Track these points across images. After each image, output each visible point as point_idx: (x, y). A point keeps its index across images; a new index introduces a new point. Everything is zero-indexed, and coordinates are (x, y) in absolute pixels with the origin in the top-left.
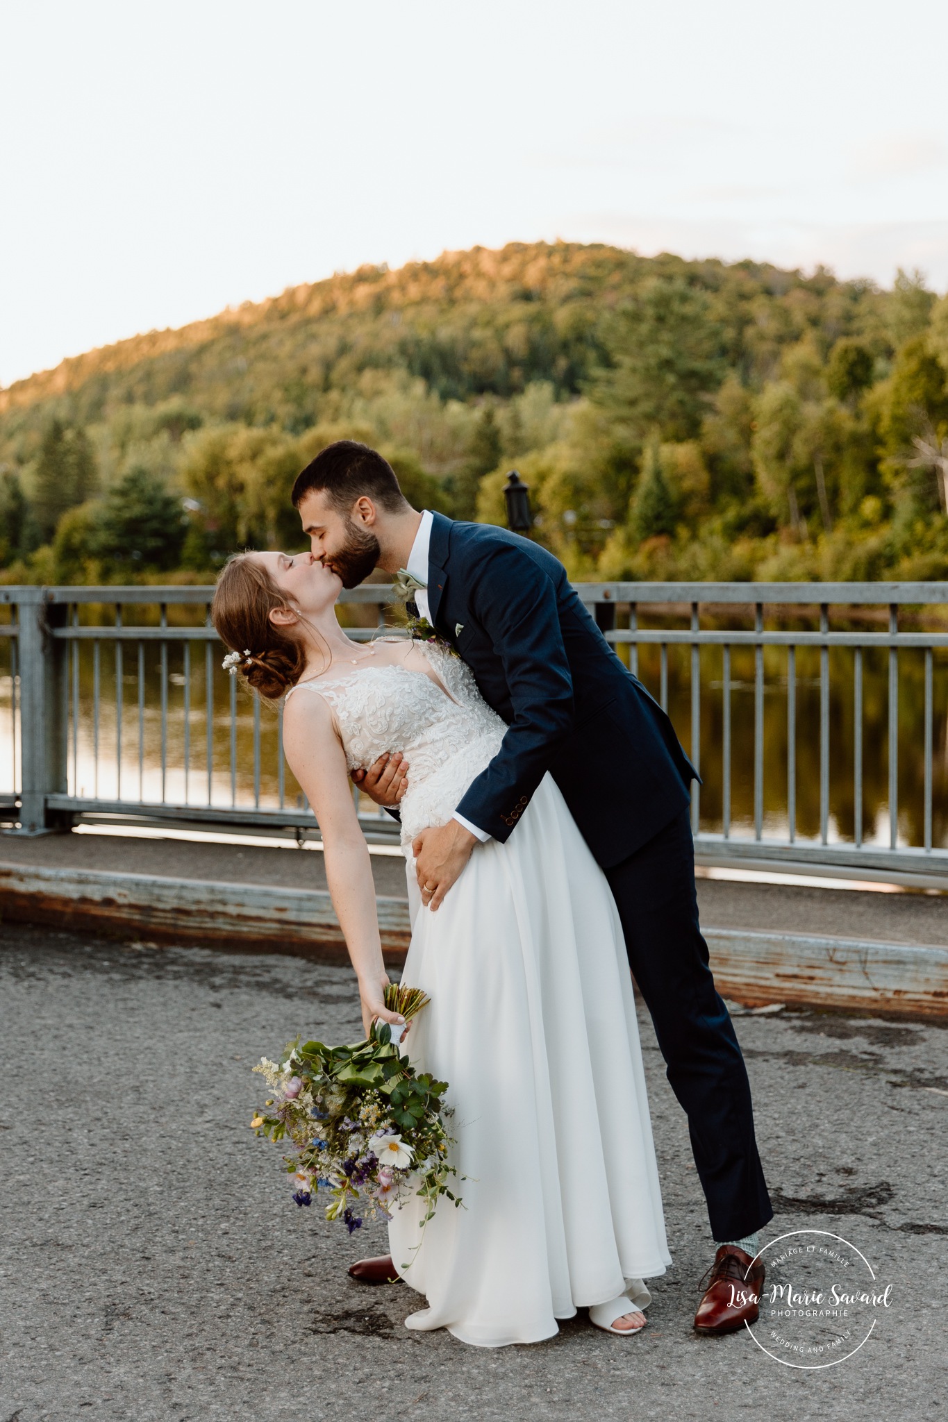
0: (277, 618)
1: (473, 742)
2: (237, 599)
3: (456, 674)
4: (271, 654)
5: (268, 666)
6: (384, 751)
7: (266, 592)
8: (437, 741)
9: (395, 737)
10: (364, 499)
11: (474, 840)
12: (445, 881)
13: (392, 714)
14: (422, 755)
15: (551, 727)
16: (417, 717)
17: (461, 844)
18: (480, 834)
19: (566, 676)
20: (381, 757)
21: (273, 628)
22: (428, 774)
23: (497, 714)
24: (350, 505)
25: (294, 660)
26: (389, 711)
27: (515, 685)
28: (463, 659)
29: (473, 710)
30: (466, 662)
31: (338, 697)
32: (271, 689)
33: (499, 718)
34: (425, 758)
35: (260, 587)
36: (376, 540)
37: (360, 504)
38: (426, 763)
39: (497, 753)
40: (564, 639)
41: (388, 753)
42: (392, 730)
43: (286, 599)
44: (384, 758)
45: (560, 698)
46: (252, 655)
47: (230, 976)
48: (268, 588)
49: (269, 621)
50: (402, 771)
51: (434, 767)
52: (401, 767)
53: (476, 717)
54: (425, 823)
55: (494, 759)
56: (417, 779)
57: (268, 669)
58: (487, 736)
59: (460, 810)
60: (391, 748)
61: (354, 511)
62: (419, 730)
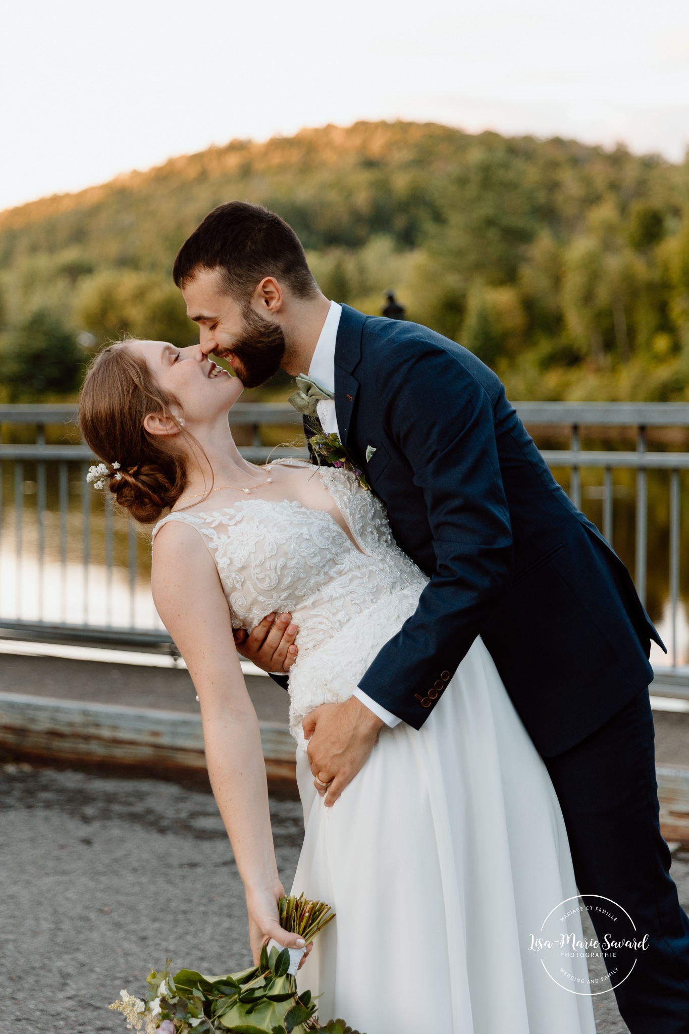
0: (153, 426)
1: (382, 601)
2: (107, 399)
3: (366, 513)
4: (145, 469)
5: (140, 485)
6: (271, 611)
7: (143, 393)
8: (336, 599)
9: (285, 595)
10: (270, 281)
11: (381, 725)
12: (344, 773)
13: (284, 567)
14: (317, 616)
15: (484, 582)
16: (314, 572)
17: (365, 728)
18: (388, 718)
19: (503, 515)
20: (265, 618)
21: (149, 439)
22: (323, 640)
23: (414, 563)
24: (251, 288)
25: (172, 479)
26: (281, 562)
27: (439, 526)
28: (374, 493)
29: (383, 560)
30: (379, 497)
31: (219, 538)
32: (144, 513)
33: (416, 568)
34: (319, 619)
35: (136, 387)
36: (281, 333)
37: (264, 287)
38: (321, 627)
39: (412, 613)
40: (502, 469)
41: (275, 613)
42: (282, 586)
43: (167, 403)
44: (270, 619)
45: (496, 546)
46: (122, 469)
47: (101, 805)
48: (146, 388)
49: (143, 430)
50: (290, 636)
51: (330, 631)
52: (289, 630)
53: (388, 569)
54: (319, 700)
55: (408, 621)
56: (310, 645)
57: (139, 488)
58: (399, 593)
59: (363, 686)
60: (280, 607)
61: (256, 295)
62: (317, 587)
